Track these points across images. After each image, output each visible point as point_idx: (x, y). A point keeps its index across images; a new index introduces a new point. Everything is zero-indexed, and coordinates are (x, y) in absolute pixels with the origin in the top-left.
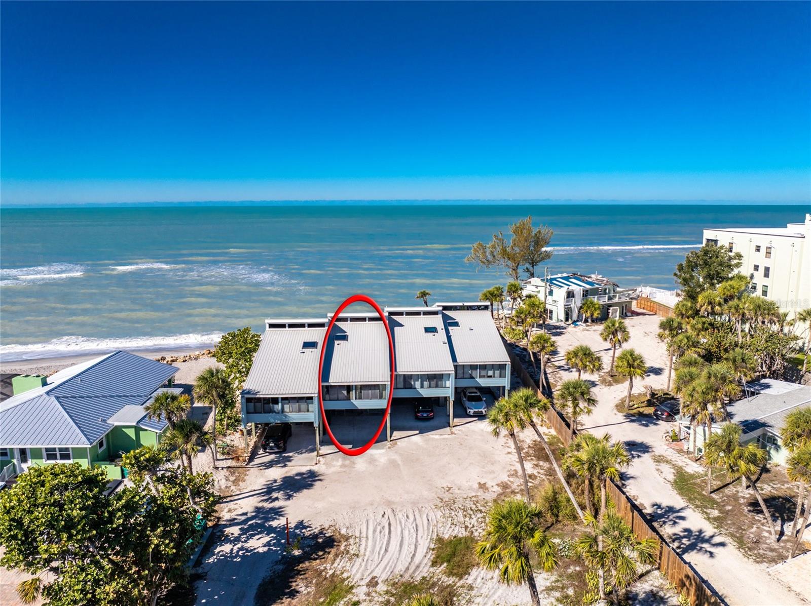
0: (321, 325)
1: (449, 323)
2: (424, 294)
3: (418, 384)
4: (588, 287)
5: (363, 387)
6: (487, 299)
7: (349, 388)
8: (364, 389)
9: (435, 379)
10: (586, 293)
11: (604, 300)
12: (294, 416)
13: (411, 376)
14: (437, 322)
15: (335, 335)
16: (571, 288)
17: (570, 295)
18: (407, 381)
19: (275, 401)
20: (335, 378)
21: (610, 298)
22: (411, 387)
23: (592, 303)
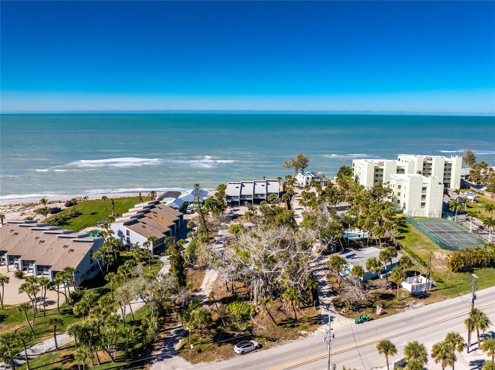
0: (240, 184)
1: (268, 184)
2: (264, 177)
3: (259, 196)
4: (314, 176)
5: (248, 195)
6: (278, 179)
7: (245, 195)
8: (248, 196)
9: (262, 195)
10: (313, 178)
11: (319, 180)
12: (235, 200)
13: (257, 194)
14: (265, 184)
15: (242, 186)
16: (308, 177)
17: (308, 178)
18: (257, 195)
19: (232, 197)
20: (242, 194)
21: (321, 180)
22: (258, 197)
23: (315, 181)
